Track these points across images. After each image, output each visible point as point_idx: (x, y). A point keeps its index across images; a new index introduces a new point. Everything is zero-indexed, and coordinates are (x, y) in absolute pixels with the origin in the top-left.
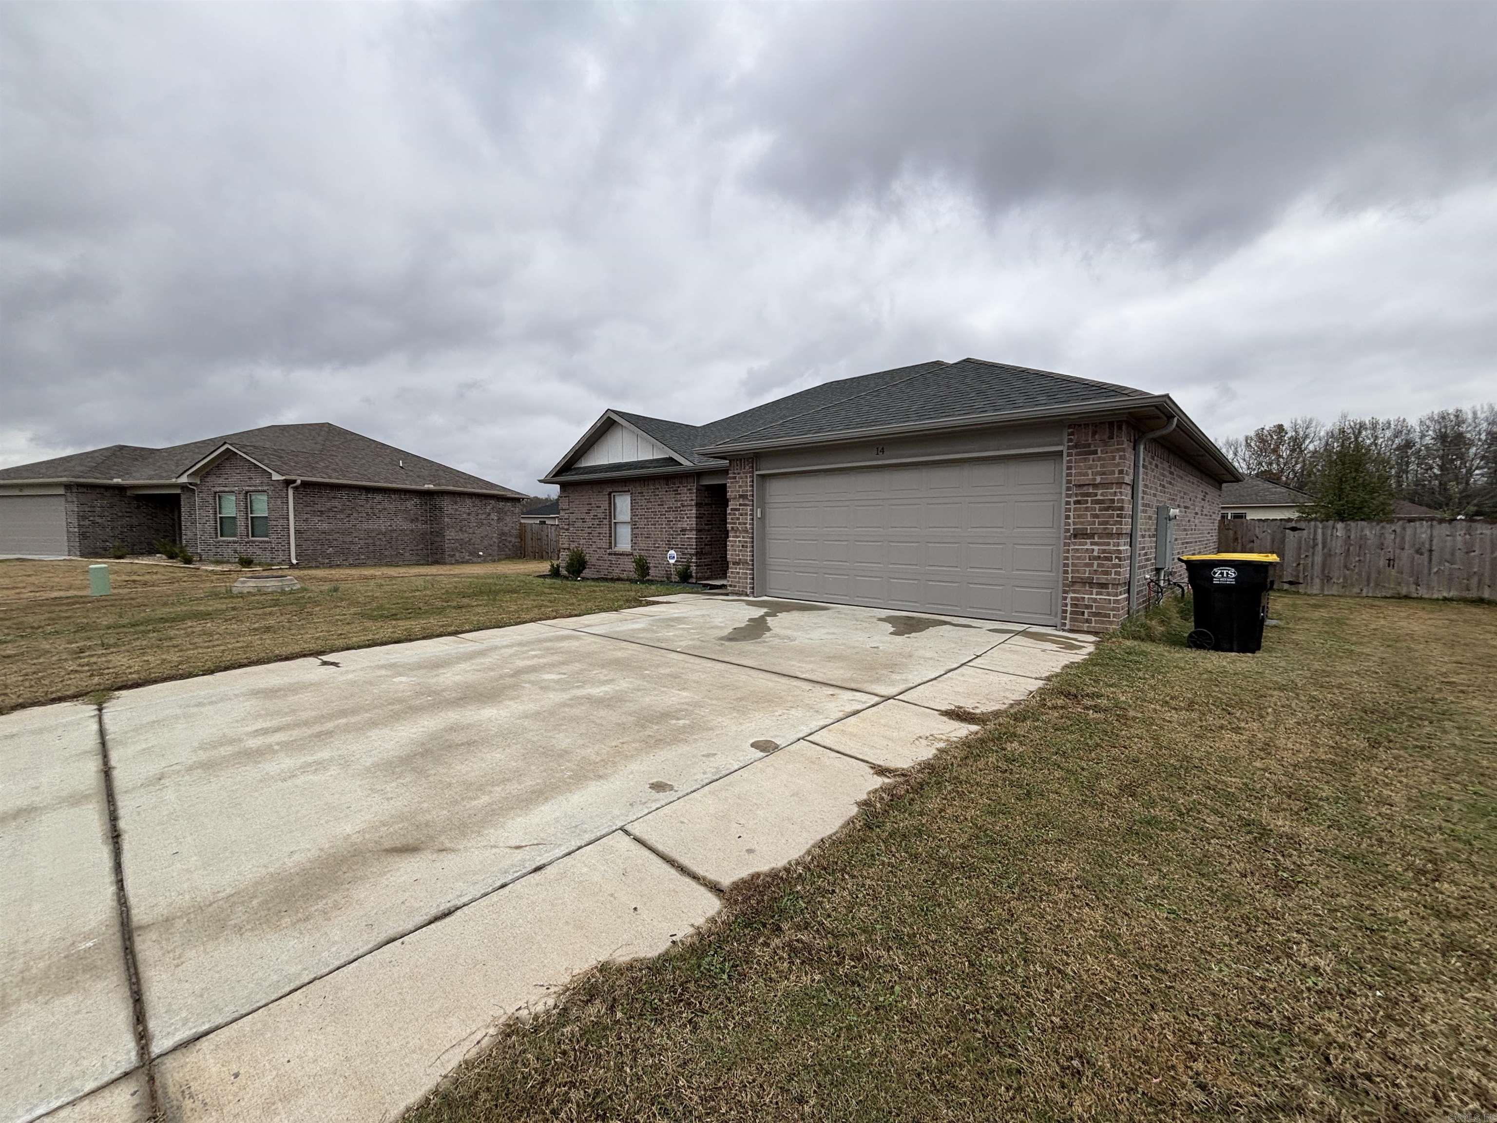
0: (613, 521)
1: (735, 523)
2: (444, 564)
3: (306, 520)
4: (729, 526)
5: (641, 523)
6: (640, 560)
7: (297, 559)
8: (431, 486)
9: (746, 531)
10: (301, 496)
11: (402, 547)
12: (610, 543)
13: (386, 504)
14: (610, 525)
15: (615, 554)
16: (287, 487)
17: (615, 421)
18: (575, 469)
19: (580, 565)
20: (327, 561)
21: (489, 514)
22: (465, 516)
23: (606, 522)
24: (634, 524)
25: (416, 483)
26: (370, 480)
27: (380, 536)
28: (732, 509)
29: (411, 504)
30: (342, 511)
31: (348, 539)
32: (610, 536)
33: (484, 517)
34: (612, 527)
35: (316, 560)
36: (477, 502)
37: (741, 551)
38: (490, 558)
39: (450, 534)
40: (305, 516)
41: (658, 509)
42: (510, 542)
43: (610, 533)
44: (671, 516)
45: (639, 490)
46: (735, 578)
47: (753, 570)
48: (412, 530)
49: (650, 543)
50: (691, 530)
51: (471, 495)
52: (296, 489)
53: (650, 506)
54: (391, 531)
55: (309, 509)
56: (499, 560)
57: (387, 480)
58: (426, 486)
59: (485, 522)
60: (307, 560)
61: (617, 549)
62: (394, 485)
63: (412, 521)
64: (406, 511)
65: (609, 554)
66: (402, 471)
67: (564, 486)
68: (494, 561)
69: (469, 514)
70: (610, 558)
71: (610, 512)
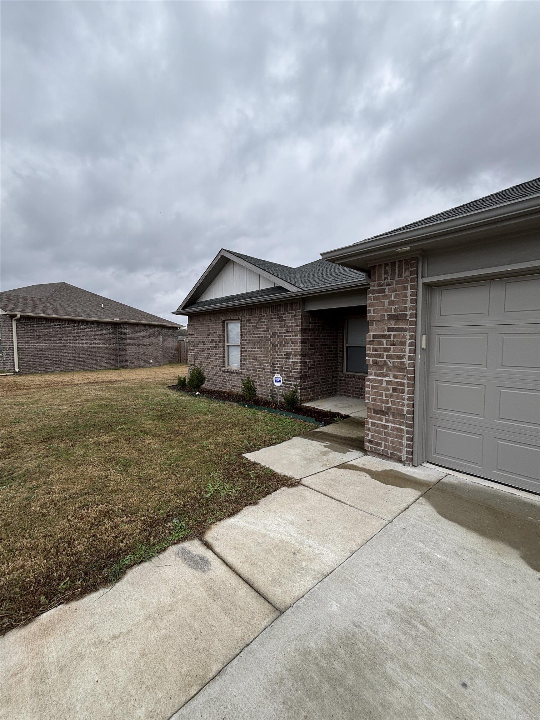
0: (226, 344)
1: (381, 356)
2: (127, 368)
3: (27, 342)
4: (370, 360)
5: (249, 347)
6: (248, 382)
7: (19, 368)
8: (118, 320)
9: (401, 368)
10: (23, 326)
11: (99, 358)
12: (224, 362)
13: (88, 331)
14: (224, 347)
15: (227, 372)
16: (12, 320)
17: (229, 260)
18: (198, 302)
19: (199, 381)
20: (44, 369)
21: (157, 337)
22: (141, 338)
23: (220, 345)
24: (243, 348)
25: (109, 317)
26: (76, 315)
27: (84, 352)
28: (375, 336)
29: (105, 331)
30: (55, 336)
31: (60, 354)
32: (224, 357)
33: (153, 338)
34: (225, 349)
35: (35, 369)
36: (149, 329)
37: (391, 396)
38: (158, 364)
39: (131, 350)
40: (26, 339)
41: (263, 334)
42: (172, 353)
43: (224, 354)
44: (276, 341)
45: (247, 317)
46: (380, 432)
47: (412, 426)
48: (107, 348)
49: (257, 364)
50: (295, 355)
51: (145, 325)
52: (18, 320)
53: (256, 331)
54: (91, 348)
55: (30, 334)
56: (164, 364)
57: (88, 315)
58: (115, 319)
59: (154, 342)
60: (25, 369)
61: (229, 367)
62: (93, 319)
63: (106, 341)
64: (102, 335)
65: (223, 371)
66: (102, 310)
67: (191, 317)
68: (161, 365)
69: (144, 337)
70: (224, 374)
71: (224, 337)
